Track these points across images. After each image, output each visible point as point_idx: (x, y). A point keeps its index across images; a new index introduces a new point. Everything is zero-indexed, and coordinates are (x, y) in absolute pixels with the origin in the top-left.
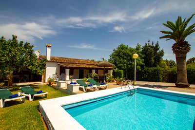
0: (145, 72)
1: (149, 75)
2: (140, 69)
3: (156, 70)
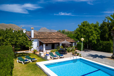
0: (100, 45)
1: (103, 47)
2: (96, 43)
3: (109, 44)
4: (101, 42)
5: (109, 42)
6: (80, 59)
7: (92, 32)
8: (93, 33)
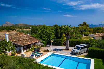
1: (57, 43)
4: (56, 39)
5: (61, 39)
6: (53, 54)
7: (51, 33)
8: (52, 35)
